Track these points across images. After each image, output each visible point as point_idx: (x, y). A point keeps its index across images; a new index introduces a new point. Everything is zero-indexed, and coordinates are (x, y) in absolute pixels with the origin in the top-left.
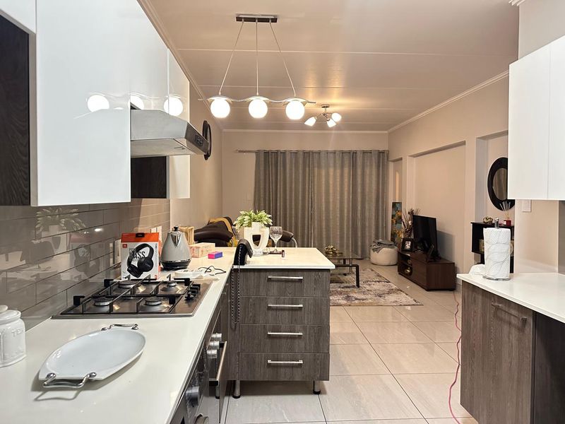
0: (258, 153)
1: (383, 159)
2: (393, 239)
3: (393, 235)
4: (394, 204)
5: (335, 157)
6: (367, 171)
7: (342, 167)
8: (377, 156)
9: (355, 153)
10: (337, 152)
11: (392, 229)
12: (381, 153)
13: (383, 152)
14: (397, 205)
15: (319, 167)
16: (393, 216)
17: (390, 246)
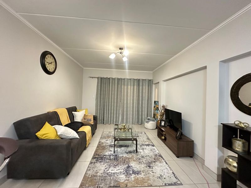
0: (98, 78)
1: (151, 83)
2: (154, 117)
3: (154, 115)
4: (155, 102)
5: (131, 81)
6: (144, 87)
7: (134, 85)
8: (148, 82)
9: (139, 80)
10: (132, 79)
11: (154, 112)
12: (150, 80)
13: (151, 80)
14: (156, 102)
15: (124, 85)
16: (154, 107)
17: (153, 121)
